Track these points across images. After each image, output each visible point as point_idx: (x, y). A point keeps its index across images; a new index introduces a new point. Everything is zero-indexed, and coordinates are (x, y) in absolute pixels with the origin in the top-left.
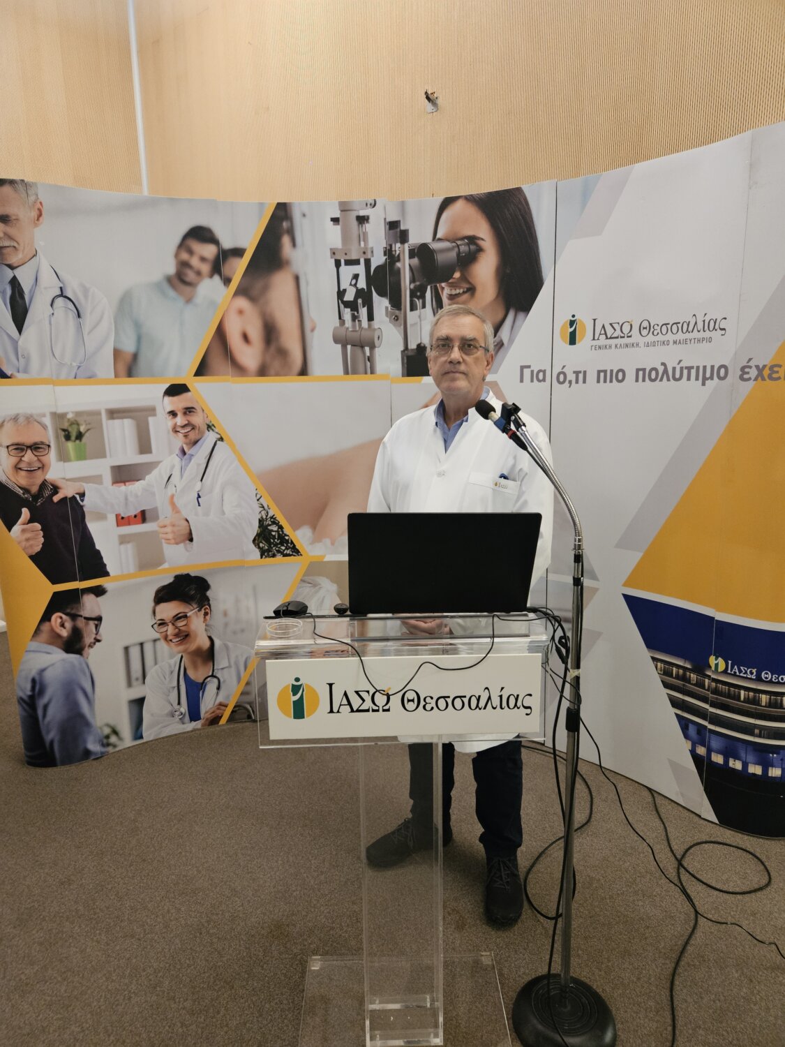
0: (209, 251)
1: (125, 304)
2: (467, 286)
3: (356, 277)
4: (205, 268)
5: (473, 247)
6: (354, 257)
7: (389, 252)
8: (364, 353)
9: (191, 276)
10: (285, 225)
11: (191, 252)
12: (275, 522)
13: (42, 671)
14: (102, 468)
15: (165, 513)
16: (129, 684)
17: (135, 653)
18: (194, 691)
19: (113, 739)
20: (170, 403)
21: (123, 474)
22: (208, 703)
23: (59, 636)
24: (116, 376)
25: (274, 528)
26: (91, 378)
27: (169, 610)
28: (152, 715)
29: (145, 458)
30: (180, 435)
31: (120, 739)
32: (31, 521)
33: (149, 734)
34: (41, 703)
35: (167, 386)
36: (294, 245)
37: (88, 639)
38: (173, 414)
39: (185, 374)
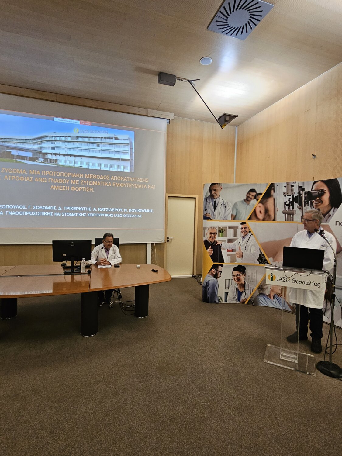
0: (254, 194)
1: (235, 205)
2: (320, 201)
3: (290, 199)
4: (253, 197)
5: (322, 192)
6: (289, 194)
7: (299, 193)
8: (291, 216)
9: (249, 199)
10: (272, 188)
11: (250, 194)
12: (263, 255)
13: (209, 281)
14: (226, 239)
15: (238, 250)
16: (225, 289)
17: (227, 281)
18: (240, 294)
19: (221, 300)
20: (242, 226)
21: (230, 241)
22: (243, 297)
23: (213, 274)
24: (231, 220)
25: (263, 257)
26: (226, 220)
27: (236, 273)
28: (230, 297)
29: (235, 238)
30: (243, 233)
32: (211, 248)
34: (208, 288)
35: (241, 222)
36: (274, 192)
37: (219, 276)
38: (242, 228)
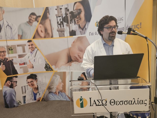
0: (35, 17)
1: (20, 26)
3: (60, 19)
4: (34, 20)
5: (80, 11)
6: (60, 16)
7: (66, 14)
8: (62, 33)
9: (31, 21)
10: (48, 11)
11: (31, 17)
12: (48, 64)
13: (6, 91)
14: (16, 55)
15: (28, 63)
16: (23, 93)
17: (24, 88)
18: (35, 95)
19: (20, 103)
20: (28, 44)
21: (20, 56)
22: (38, 97)
24: (19, 39)
25: (48, 66)
26: (14, 39)
27: (30, 80)
28: (27, 99)
29: (24, 53)
30: (31, 49)
31: (21, 103)
33: (27, 102)
34: (6, 97)
35: (28, 40)
36: (49, 14)
37: (15, 85)
38: (29, 45)
39: (31, 38)
